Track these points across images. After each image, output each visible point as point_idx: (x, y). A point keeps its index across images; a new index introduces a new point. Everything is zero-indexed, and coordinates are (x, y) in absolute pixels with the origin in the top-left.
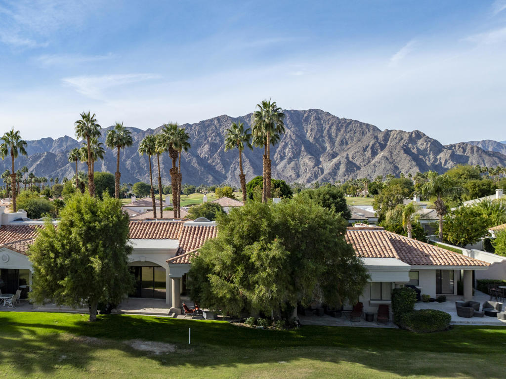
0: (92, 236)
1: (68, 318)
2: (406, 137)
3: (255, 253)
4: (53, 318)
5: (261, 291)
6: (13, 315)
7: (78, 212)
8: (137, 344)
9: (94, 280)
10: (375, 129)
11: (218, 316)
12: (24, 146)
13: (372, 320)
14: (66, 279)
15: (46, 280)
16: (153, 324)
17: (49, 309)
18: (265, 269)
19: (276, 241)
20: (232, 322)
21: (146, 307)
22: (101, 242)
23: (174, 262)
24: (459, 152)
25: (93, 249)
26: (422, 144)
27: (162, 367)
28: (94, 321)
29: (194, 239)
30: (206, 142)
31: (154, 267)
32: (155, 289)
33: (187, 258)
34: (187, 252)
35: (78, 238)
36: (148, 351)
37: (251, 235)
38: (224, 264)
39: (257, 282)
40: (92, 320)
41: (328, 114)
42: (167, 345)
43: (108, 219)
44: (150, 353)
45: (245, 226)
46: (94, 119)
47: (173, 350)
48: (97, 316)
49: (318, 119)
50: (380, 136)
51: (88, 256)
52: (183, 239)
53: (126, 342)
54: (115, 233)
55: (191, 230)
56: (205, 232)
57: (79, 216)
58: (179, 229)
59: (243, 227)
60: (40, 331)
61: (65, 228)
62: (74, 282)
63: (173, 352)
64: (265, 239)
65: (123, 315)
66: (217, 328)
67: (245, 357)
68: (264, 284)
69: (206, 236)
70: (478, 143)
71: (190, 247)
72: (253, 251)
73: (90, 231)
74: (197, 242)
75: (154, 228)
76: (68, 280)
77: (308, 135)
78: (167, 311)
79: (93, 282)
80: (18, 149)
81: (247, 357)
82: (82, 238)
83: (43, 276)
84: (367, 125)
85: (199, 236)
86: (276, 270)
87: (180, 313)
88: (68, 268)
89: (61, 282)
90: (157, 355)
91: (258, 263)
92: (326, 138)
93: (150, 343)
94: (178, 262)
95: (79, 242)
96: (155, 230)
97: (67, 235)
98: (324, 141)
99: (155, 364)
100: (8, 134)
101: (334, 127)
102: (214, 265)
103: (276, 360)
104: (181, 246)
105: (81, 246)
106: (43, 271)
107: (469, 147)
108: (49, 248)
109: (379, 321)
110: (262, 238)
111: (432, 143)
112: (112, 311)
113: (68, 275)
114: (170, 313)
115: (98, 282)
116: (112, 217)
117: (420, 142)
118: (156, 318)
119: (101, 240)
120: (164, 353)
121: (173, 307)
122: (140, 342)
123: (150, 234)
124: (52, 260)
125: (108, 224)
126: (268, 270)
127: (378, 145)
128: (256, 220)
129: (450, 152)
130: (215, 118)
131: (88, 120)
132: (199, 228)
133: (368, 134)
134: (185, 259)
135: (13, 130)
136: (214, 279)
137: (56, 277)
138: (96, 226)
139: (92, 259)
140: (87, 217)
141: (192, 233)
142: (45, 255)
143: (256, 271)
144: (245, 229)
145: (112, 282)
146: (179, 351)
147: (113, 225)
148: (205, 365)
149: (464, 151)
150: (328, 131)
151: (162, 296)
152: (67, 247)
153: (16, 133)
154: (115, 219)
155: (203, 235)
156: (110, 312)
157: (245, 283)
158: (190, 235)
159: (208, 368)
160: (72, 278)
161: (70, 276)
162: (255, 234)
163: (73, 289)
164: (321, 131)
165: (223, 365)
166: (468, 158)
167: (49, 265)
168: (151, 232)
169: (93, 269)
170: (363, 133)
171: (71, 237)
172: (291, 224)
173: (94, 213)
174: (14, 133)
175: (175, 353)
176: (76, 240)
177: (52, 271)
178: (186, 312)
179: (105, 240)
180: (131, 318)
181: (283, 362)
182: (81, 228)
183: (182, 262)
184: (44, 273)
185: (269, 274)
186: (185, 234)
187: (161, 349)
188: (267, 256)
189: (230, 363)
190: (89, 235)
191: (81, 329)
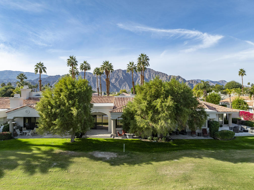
0: (72, 97)
1: (60, 141)
2: (176, 78)
3: (159, 104)
4: (51, 141)
5: (162, 123)
6: (30, 141)
7: (65, 85)
8: (96, 154)
9: (73, 121)
10: (167, 75)
11: (134, 137)
12: (45, 69)
13: (201, 136)
14: (57, 120)
15: (46, 121)
16: (104, 142)
17: (50, 136)
18: (164, 112)
19: (170, 97)
20: (141, 139)
21: (99, 134)
22: (77, 100)
23: (113, 112)
24: (191, 83)
25: (72, 103)
26: (180, 80)
27: (112, 167)
28: (73, 142)
29: (120, 102)
30: (114, 78)
31: (102, 115)
32: (103, 126)
33: (119, 110)
34: (118, 108)
35: (64, 98)
36: (103, 158)
37: (156, 95)
38: (142, 110)
39: (160, 119)
40: (72, 142)
41: (153, 70)
42: (112, 153)
43: (81, 88)
44: (104, 159)
45: (153, 91)
46: (75, 58)
47: (116, 156)
48: (75, 139)
49: (149, 71)
50: (168, 77)
51: (70, 107)
52: (115, 103)
53: (90, 153)
54: (85, 95)
55: (118, 99)
56: (125, 99)
57: (65, 86)
58: (113, 99)
59: (152, 92)
60: (43, 148)
61: (57, 93)
62: (62, 122)
63: (116, 157)
64: (163, 97)
65: (88, 138)
66: (135, 143)
67: (154, 158)
68: (163, 120)
69: (125, 101)
70: (196, 80)
71: (119, 106)
72: (158, 103)
73: (71, 94)
74: (122, 103)
75: (101, 99)
76: (58, 121)
77: (146, 76)
78: (109, 135)
79: (72, 121)
80: (43, 70)
81: (155, 158)
82: (67, 98)
83: (44, 119)
84: (164, 74)
85: (122, 101)
86: (170, 112)
87: (116, 136)
88: (58, 114)
89: (54, 122)
90: (108, 160)
91: (160, 109)
92: (152, 78)
93: (103, 153)
94: (115, 112)
95: (65, 100)
96: (102, 99)
97: (59, 97)
98: (151, 78)
99: (107, 165)
100: (38, 64)
101: (154, 74)
102: (137, 111)
103: (172, 159)
104: (115, 105)
105: (66, 102)
106: (44, 116)
107: (194, 81)
108: (48, 104)
109: (204, 136)
110: (162, 96)
111: (183, 80)
112: (82, 136)
113: (58, 118)
114: (111, 136)
115: (75, 121)
116: (83, 87)
117: (180, 79)
118: (105, 139)
119: (77, 99)
120: (111, 158)
121: (112, 133)
122: (98, 153)
123: (100, 101)
124: (50, 110)
125: (81, 90)
126: (166, 112)
127: (167, 80)
128: (158, 88)
129: (188, 82)
130: (117, 70)
131: (72, 59)
132: (122, 98)
133: (164, 77)
134: (118, 110)
135: (40, 62)
136: (138, 118)
137: (52, 119)
138: (74, 92)
139: (72, 108)
140: (70, 87)
141: (119, 100)
142: (45, 107)
143: (159, 113)
144: (153, 92)
145: (83, 121)
146: (119, 157)
147: (84, 91)
148: (135, 164)
149: (192, 82)
150: (152, 75)
151: (107, 129)
152: (58, 103)
153: (42, 64)
154: (85, 88)
155: (124, 101)
156: (81, 137)
157: (153, 119)
158: (118, 101)
159: (136, 166)
160: (61, 120)
161: (59, 118)
162: (158, 95)
163: (61, 126)
164: (150, 75)
165: (144, 163)
166: (193, 84)
167: (48, 113)
168: (100, 100)
169: (72, 114)
170: (163, 76)
171: (60, 98)
172: (175, 90)
173: (73, 85)
174: (41, 63)
175: (117, 158)
176: (63, 99)
177: (49, 116)
178: (119, 136)
179: (79, 99)
180: (92, 140)
181: (176, 160)
182: (66, 92)
183: (117, 112)
184: (45, 118)
185: (166, 115)
186: (116, 100)
187: (110, 156)
188: (165, 105)
189: (148, 162)
190: (70, 97)
191: (66, 146)
